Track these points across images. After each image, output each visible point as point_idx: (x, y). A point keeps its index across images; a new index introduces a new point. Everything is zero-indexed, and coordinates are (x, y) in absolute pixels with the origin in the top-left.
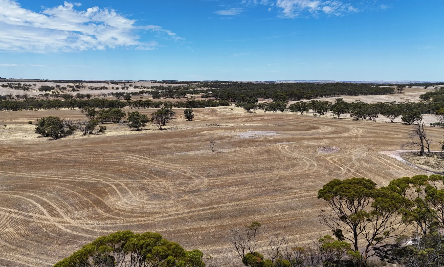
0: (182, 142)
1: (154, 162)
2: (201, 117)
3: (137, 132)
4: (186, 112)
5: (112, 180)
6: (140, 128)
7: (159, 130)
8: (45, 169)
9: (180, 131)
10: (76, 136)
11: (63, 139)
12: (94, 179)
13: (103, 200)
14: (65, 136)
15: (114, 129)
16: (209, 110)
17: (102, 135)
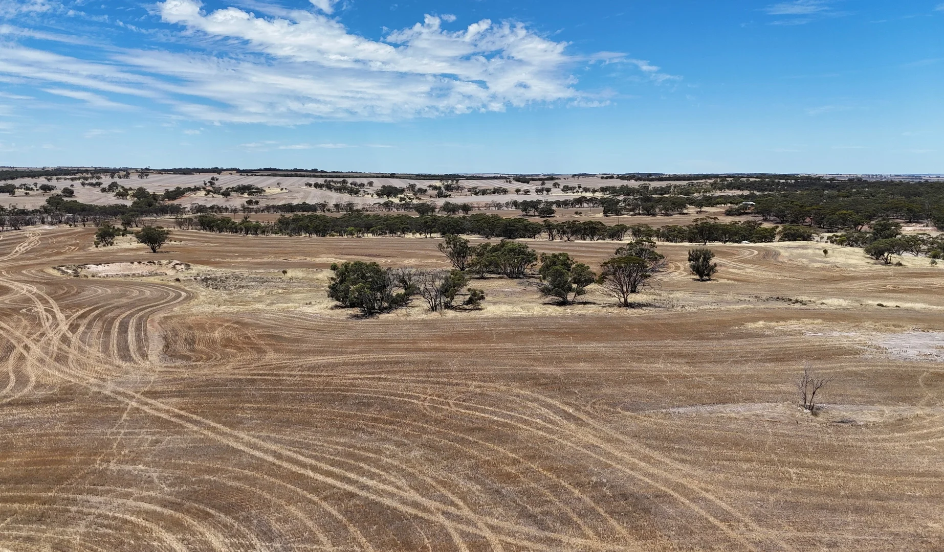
2: (733, 271)
3: (560, 309)
4: (694, 257)
6: (570, 297)
7: (620, 306)
8: (299, 422)
9: (680, 316)
10: (413, 311)
11: (383, 317)
12: (414, 496)
14: (388, 310)
15: (507, 295)
16: (756, 252)
17: (474, 314)
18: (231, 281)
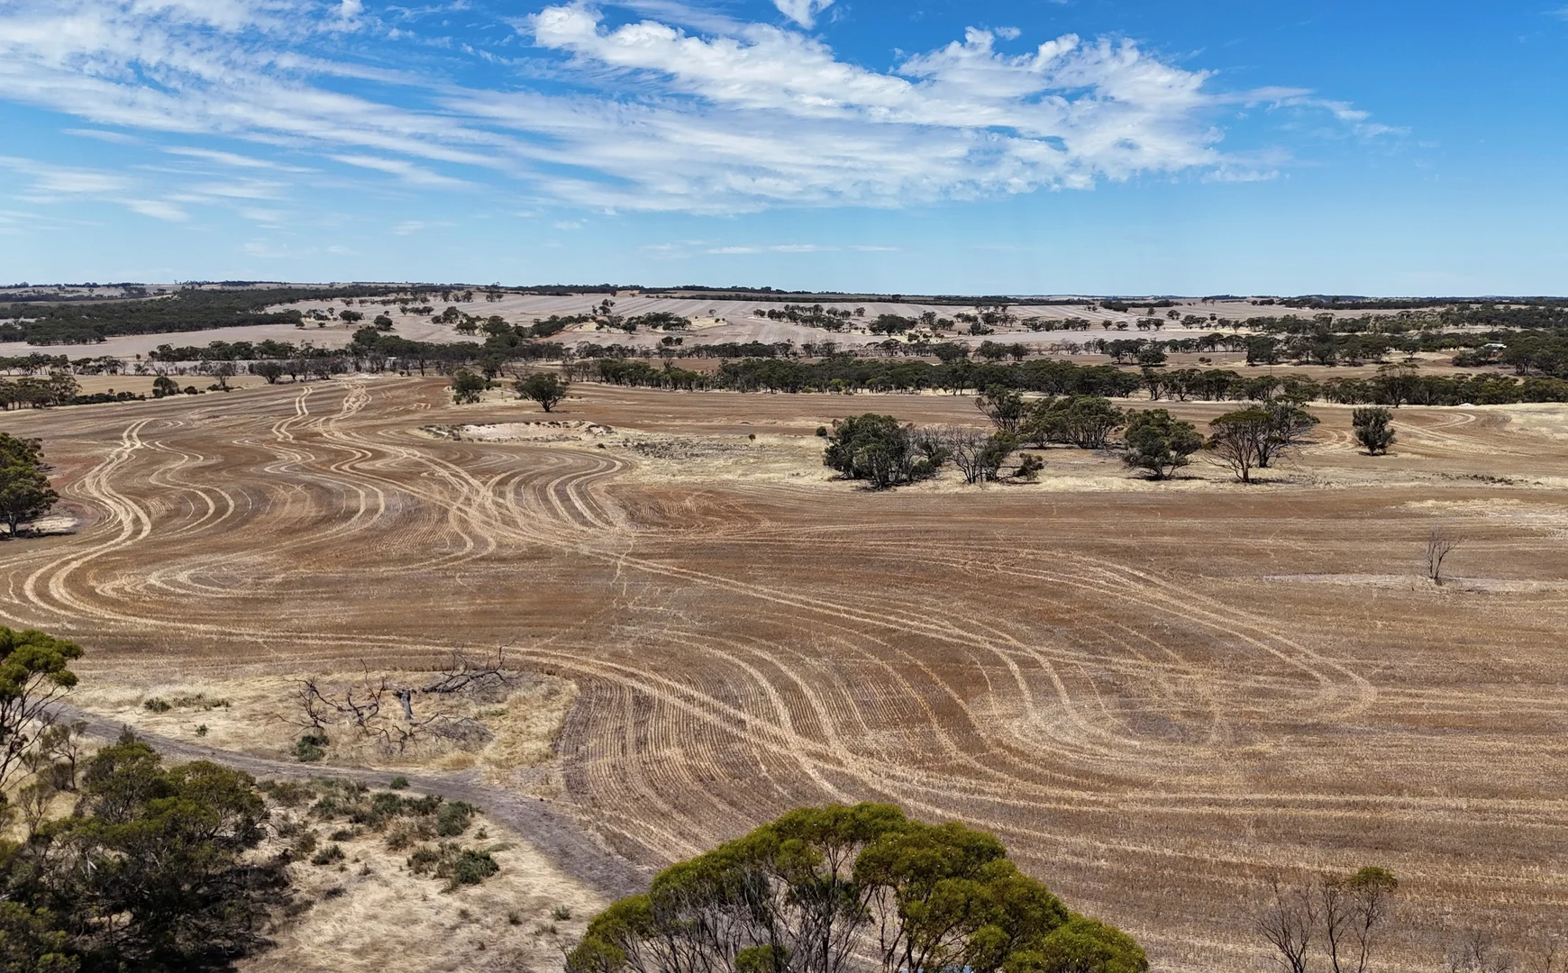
0: (1313, 536)
1: (1180, 598)
2: (1430, 443)
3: (1152, 484)
4: (1360, 419)
5: (1014, 642)
6: (1166, 471)
7: (1237, 482)
8: (821, 580)
9: (1320, 493)
10: (942, 484)
11: (902, 489)
12: (957, 631)
13: (965, 707)
14: (909, 482)
15: (1076, 468)
16: (1473, 418)
17: (1027, 488)
18: (676, 447)
